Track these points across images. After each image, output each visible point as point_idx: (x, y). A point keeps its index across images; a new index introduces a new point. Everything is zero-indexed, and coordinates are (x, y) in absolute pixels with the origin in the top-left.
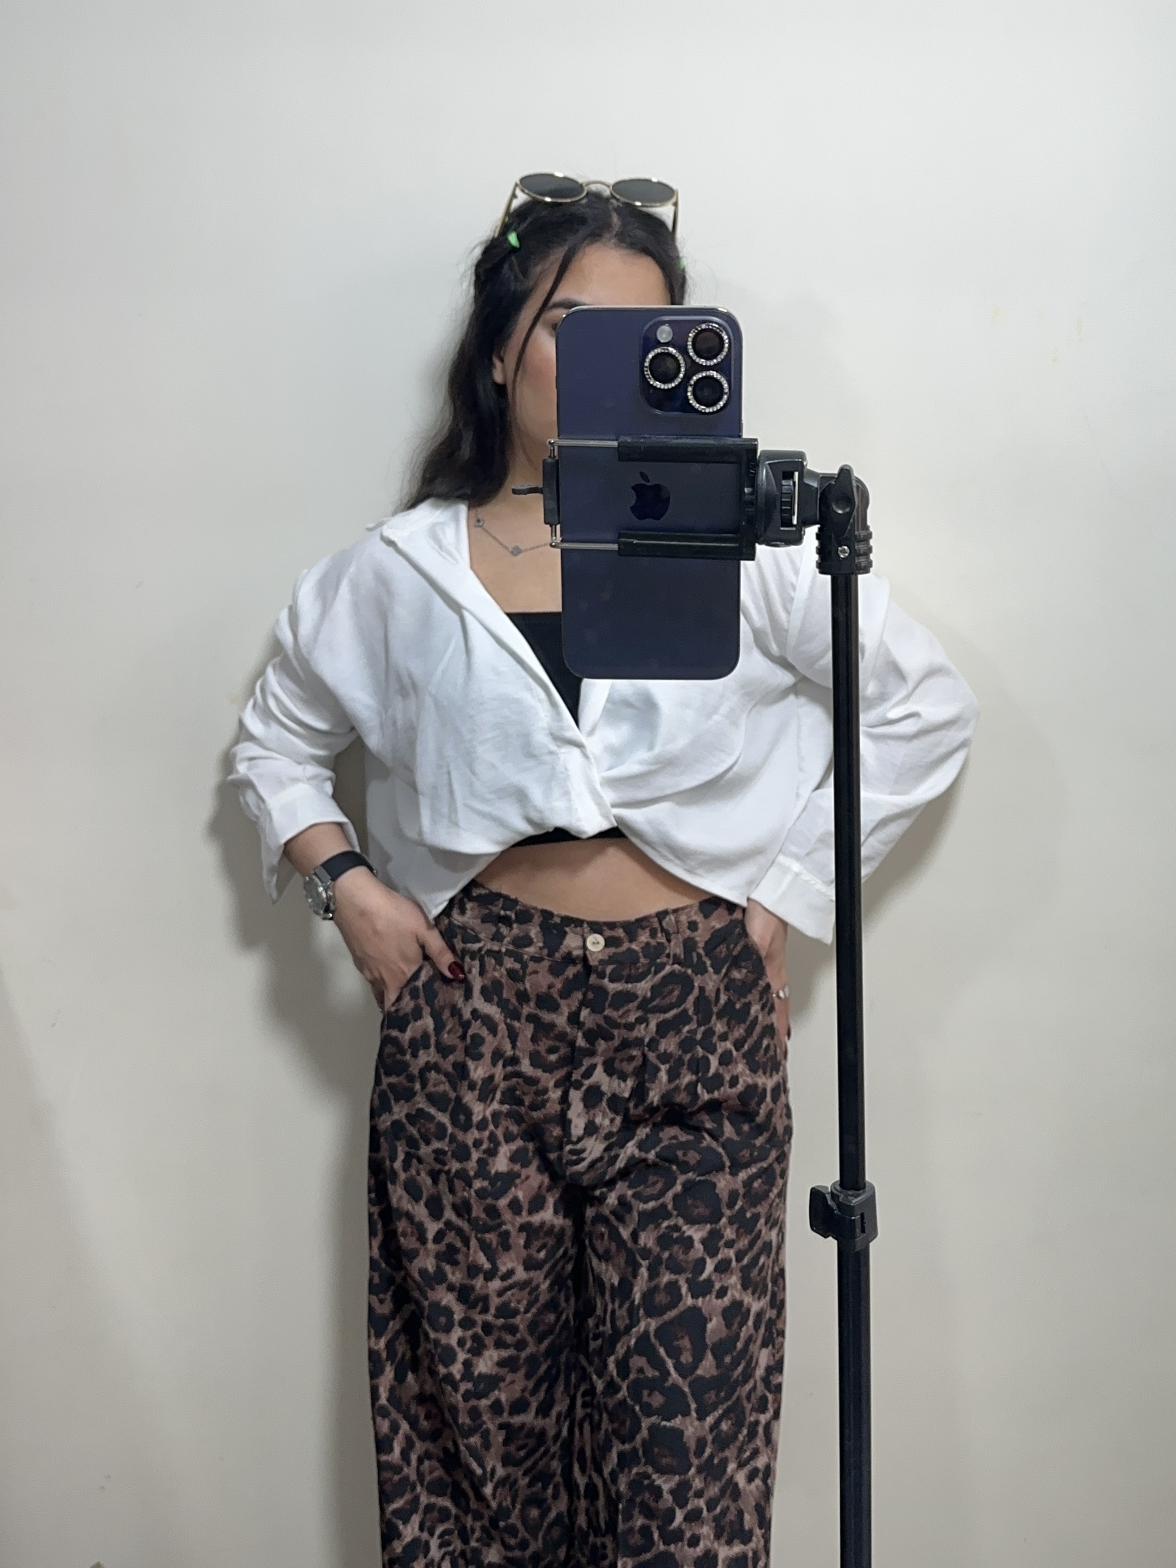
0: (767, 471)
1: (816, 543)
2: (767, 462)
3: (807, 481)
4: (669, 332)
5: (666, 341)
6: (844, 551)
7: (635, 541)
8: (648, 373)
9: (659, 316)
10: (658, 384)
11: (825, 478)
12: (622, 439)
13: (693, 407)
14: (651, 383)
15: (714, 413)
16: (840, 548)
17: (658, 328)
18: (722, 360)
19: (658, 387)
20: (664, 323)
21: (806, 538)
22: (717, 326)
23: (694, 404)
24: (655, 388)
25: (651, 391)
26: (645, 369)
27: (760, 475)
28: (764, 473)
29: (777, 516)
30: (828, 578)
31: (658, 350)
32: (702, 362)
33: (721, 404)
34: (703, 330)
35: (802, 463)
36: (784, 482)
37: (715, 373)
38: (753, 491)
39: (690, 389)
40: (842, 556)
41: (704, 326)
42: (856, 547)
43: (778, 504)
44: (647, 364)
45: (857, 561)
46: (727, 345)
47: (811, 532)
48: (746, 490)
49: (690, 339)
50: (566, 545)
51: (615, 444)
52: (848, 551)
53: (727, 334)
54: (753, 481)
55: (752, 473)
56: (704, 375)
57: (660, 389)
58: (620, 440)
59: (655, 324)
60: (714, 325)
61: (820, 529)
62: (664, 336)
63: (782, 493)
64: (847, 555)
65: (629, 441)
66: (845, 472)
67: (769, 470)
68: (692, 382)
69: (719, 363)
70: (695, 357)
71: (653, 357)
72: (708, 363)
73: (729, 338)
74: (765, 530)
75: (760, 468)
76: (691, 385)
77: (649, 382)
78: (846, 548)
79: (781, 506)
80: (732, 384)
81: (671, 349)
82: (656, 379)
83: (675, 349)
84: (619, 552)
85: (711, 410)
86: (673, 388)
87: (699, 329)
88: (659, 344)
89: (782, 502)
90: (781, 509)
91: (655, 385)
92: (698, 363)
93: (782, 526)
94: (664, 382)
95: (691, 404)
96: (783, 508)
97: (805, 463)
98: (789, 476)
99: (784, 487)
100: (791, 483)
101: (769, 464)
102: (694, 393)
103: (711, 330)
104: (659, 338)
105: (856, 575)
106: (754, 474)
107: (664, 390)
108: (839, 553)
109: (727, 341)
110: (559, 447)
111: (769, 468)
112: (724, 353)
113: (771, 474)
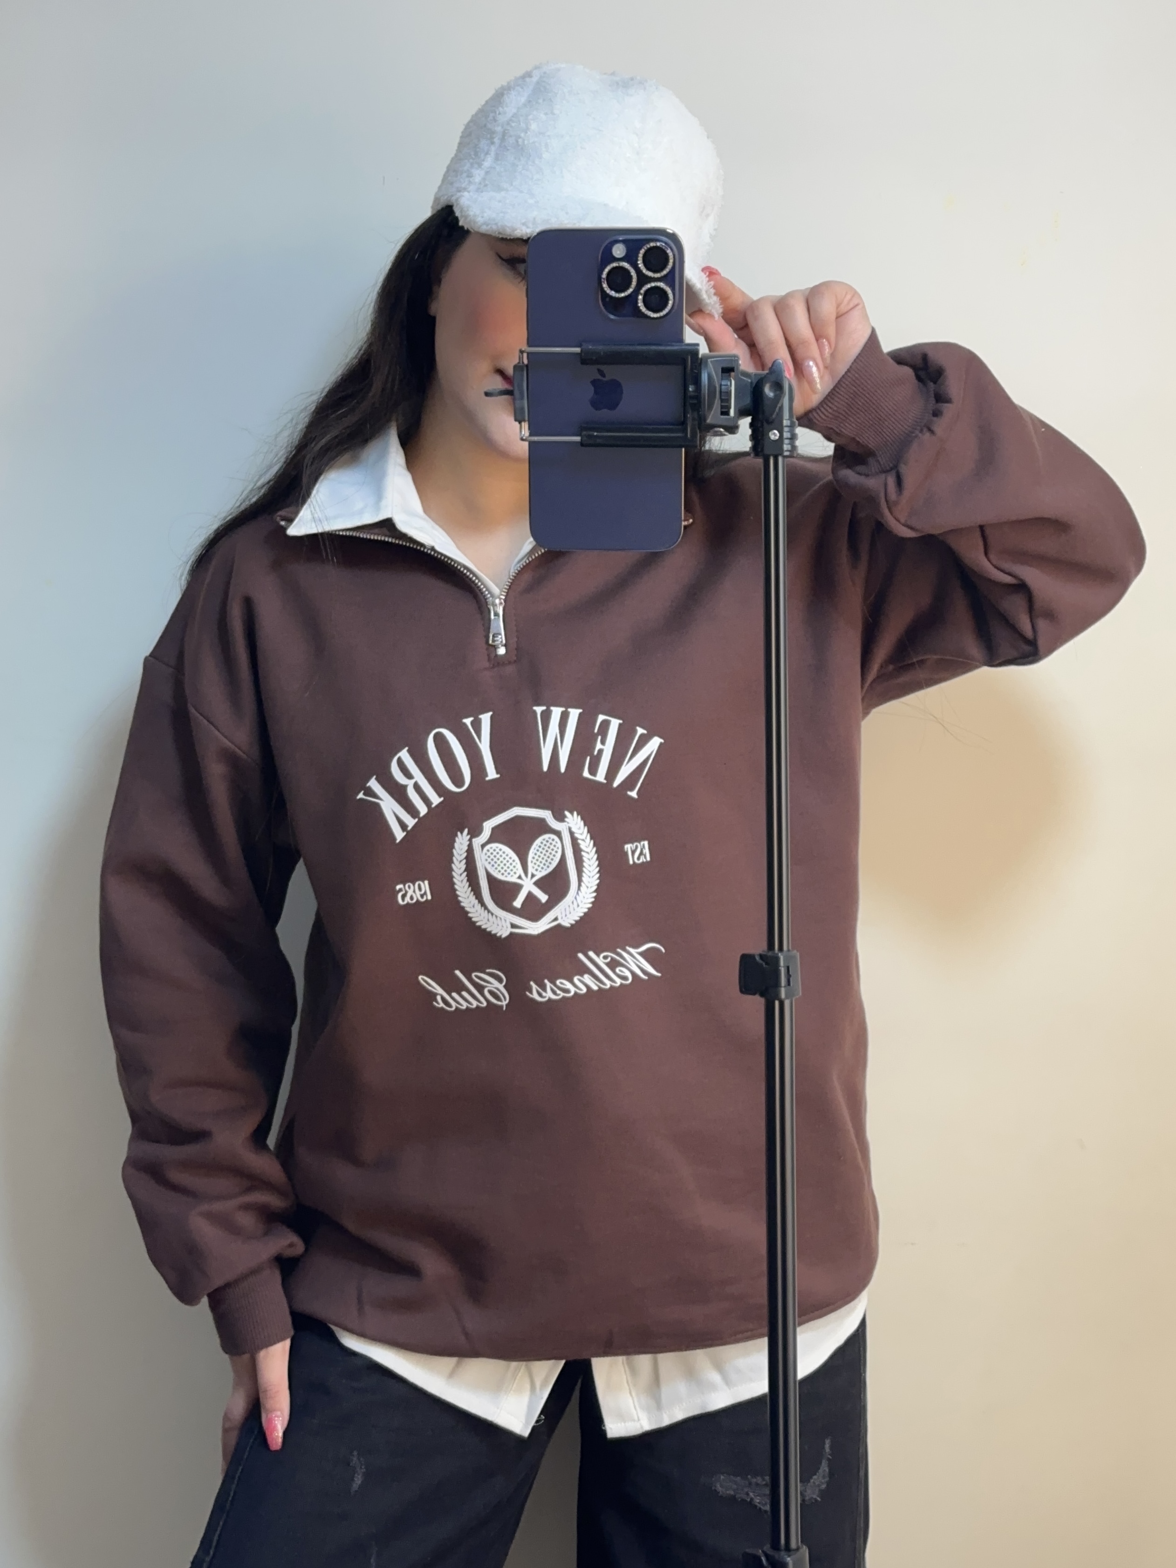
0: (708, 370)
1: (749, 432)
3: (742, 381)
4: (622, 249)
5: (621, 257)
6: (773, 435)
7: (595, 434)
8: (605, 285)
9: (614, 235)
10: (613, 293)
12: (585, 346)
13: (643, 313)
14: (607, 291)
15: (661, 317)
16: (768, 434)
17: (612, 246)
18: (668, 273)
19: (614, 296)
20: (617, 242)
21: (741, 429)
23: (643, 311)
24: (611, 297)
25: (607, 299)
26: (603, 280)
27: (703, 375)
28: (706, 372)
29: (717, 405)
31: (615, 265)
32: (650, 274)
33: (667, 310)
34: (652, 248)
36: (723, 378)
37: (661, 284)
38: (695, 390)
39: (640, 297)
40: (773, 438)
41: (652, 244)
42: (784, 433)
43: (717, 396)
44: (604, 275)
45: (785, 445)
47: (745, 423)
48: (691, 388)
49: (641, 255)
50: (536, 439)
51: (578, 350)
52: (778, 435)
53: (672, 250)
54: (697, 381)
55: (695, 373)
56: (653, 284)
57: (616, 298)
58: (583, 347)
59: (609, 243)
60: (661, 243)
61: (752, 419)
62: (618, 252)
63: (721, 386)
64: (777, 438)
65: (590, 347)
67: (711, 367)
68: (642, 291)
69: (665, 276)
70: (645, 271)
71: (609, 271)
72: (656, 276)
73: (673, 255)
75: (702, 370)
76: (641, 294)
77: (604, 291)
78: (776, 432)
79: (721, 395)
80: (676, 292)
81: (626, 265)
82: (612, 289)
83: (628, 262)
84: (582, 444)
85: (657, 316)
86: (625, 297)
87: (648, 246)
88: (614, 260)
89: (721, 392)
90: (721, 399)
91: (611, 294)
92: (646, 276)
93: (722, 415)
94: (618, 292)
95: (641, 310)
96: (722, 397)
98: (727, 371)
99: (722, 382)
101: (710, 362)
102: (644, 301)
103: (659, 248)
104: (614, 254)
105: (784, 456)
106: (697, 373)
107: (620, 298)
108: (770, 436)
109: (671, 258)
110: (528, 354)
111: (710, 365)
112: (669, 267)
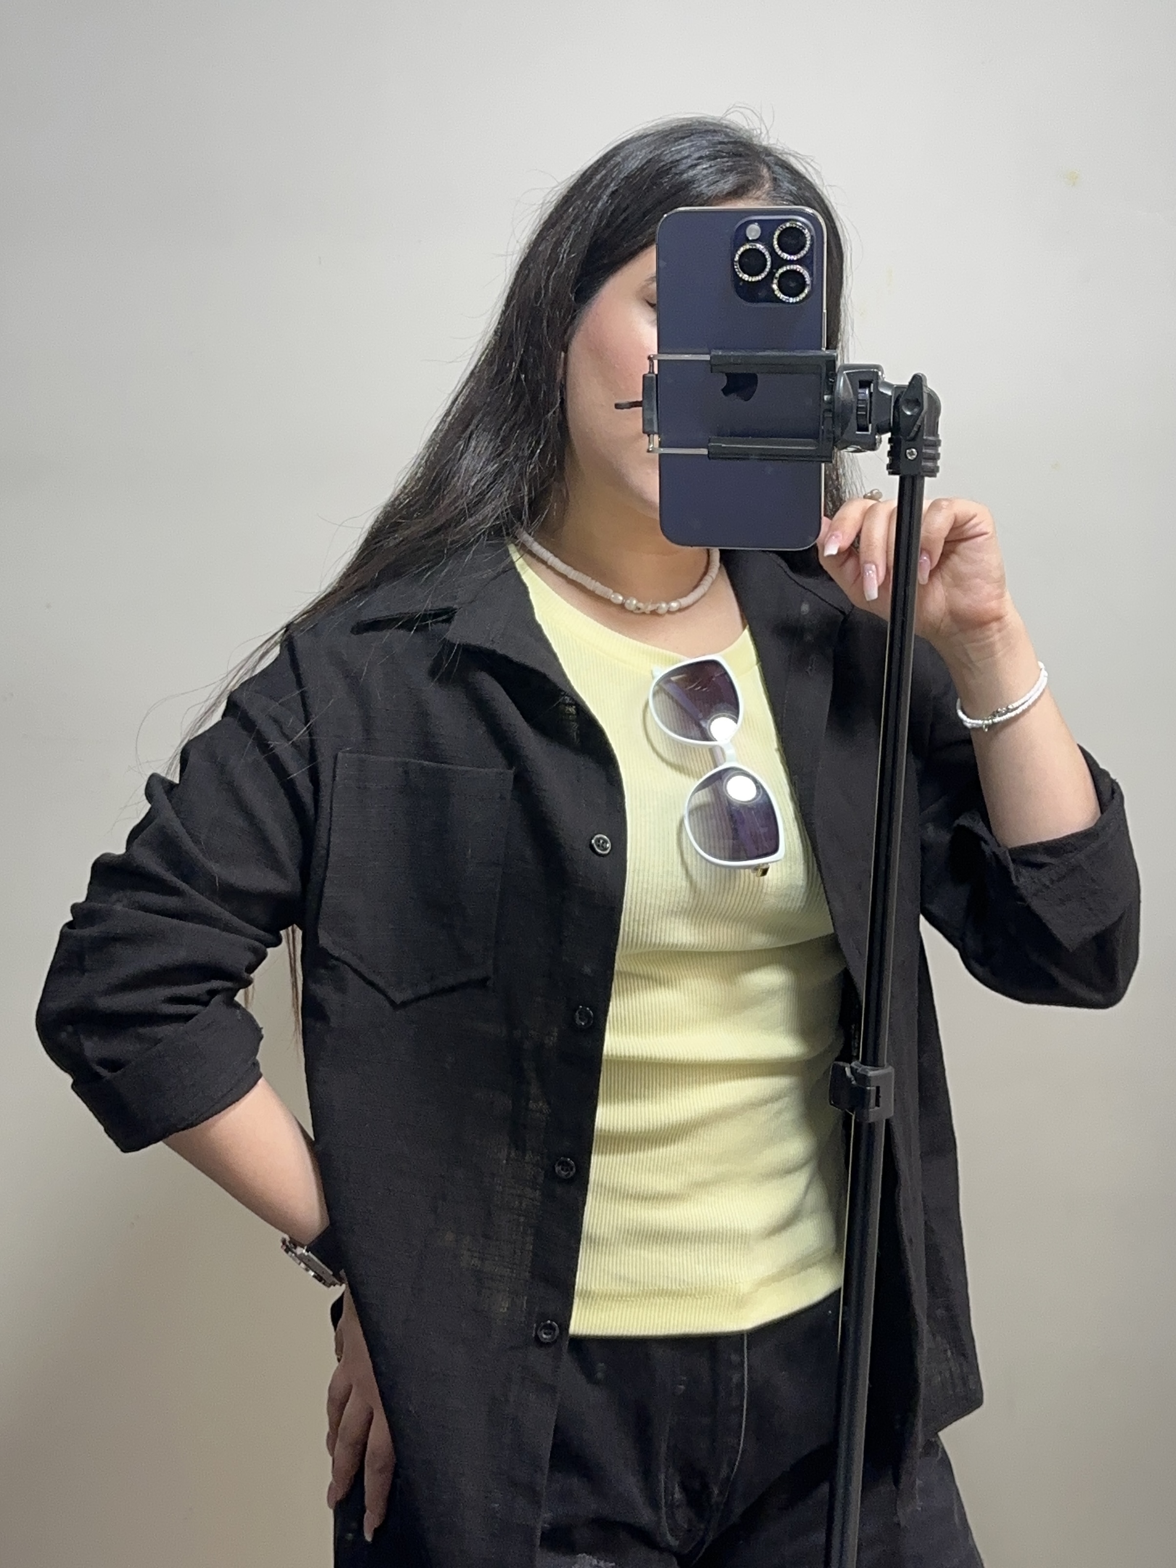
0: (845, 382)
1: (888, 448)
2: (845, 372)
3: (882, 390)
4: (757, 231)
5: (755, 238)
6: (912, 454)
9: (746, 217)
10: (746, 277)
11: (899, 387)
13: (778, 298)
14: (740, 276)
15: (797, 303)
16: (908, 451)
17: (746, 228)
18: (805, 256)
19: (746, 279)
20: (752, 222)
21: (879, 445)
22: (800, 224)
23: (778, 295)
24: (744, 280)
25: (741, 284)
26: (735, 264)
27: (839, 383)
28: (841, 382)
29: (853, 423)
30: (897, 478)
31: (748, 247)
32: (786, 256)
33: (803, 296)
34: (787, 228)
35: (877, 373)
36: (860, 391)
37: (798, 266)
38: (831, 399)
39: (775, 281)
40: (910, 458)
41: (788, 225)
42: (924, 451)
43: (855, 411)
44: (737, 258)
45: (923, 464)
46: (808, 243)
47: (884, 439)
48: (826, 397)
49: (775, 236)
51: (707, 357)
52: (916, 453)
53: (810, 230)
54: (831, 389)
55: (831, 382)
56: (788, 268)
57: (748, 281)
58: (712, 354)
59: (744, 223)
60: (798, 223)
61: (892, 436)
62: (753, 233)
63: (858, 400)
64: (914, 456)
65: (720, 354)
66: (917, 381)
67: (847, 378)
68: (777, 275)
69: (801, 258)
70: (780, 252)
71: (743, 253)
72: (794, 258)
73: (812, 237)
74: (842, 433)
75: (838, 377)
76: (776, 278)
77: (738, 276)
78: (914, 450)
79: (857, 411)
80: (815, 280)
82: (745, 273)
83: (762, 245)
84: (709, 457)
85: (794, 301)
86: (759, 281)
87: (784, 227)
88: (748, 241)
89: (858, 408)
90: (857, 415)
91: (743, 278)
92: (782, 259)
93: (859, 430)
94: (750, 275)
95: (776, 295)
96: (859, 413)
97: (880, 373)
98: (864, 384)
99: (859, 395)
100: (867, 392)
101: (847, 374)
102: (780, 285)
103: (795, 228)
104: (748, 235)
105: (923, 477)
106: (833, 383)
107: (752, 282)
108: (908, 455)
109: (809, 238)
110: (659, 362)
111: (846, 376)
112: (806, 249)
113: (848, 382)
